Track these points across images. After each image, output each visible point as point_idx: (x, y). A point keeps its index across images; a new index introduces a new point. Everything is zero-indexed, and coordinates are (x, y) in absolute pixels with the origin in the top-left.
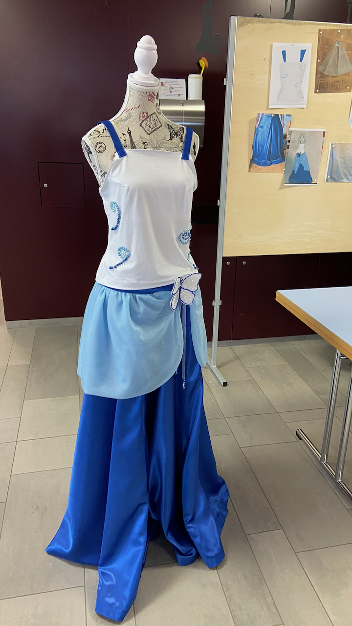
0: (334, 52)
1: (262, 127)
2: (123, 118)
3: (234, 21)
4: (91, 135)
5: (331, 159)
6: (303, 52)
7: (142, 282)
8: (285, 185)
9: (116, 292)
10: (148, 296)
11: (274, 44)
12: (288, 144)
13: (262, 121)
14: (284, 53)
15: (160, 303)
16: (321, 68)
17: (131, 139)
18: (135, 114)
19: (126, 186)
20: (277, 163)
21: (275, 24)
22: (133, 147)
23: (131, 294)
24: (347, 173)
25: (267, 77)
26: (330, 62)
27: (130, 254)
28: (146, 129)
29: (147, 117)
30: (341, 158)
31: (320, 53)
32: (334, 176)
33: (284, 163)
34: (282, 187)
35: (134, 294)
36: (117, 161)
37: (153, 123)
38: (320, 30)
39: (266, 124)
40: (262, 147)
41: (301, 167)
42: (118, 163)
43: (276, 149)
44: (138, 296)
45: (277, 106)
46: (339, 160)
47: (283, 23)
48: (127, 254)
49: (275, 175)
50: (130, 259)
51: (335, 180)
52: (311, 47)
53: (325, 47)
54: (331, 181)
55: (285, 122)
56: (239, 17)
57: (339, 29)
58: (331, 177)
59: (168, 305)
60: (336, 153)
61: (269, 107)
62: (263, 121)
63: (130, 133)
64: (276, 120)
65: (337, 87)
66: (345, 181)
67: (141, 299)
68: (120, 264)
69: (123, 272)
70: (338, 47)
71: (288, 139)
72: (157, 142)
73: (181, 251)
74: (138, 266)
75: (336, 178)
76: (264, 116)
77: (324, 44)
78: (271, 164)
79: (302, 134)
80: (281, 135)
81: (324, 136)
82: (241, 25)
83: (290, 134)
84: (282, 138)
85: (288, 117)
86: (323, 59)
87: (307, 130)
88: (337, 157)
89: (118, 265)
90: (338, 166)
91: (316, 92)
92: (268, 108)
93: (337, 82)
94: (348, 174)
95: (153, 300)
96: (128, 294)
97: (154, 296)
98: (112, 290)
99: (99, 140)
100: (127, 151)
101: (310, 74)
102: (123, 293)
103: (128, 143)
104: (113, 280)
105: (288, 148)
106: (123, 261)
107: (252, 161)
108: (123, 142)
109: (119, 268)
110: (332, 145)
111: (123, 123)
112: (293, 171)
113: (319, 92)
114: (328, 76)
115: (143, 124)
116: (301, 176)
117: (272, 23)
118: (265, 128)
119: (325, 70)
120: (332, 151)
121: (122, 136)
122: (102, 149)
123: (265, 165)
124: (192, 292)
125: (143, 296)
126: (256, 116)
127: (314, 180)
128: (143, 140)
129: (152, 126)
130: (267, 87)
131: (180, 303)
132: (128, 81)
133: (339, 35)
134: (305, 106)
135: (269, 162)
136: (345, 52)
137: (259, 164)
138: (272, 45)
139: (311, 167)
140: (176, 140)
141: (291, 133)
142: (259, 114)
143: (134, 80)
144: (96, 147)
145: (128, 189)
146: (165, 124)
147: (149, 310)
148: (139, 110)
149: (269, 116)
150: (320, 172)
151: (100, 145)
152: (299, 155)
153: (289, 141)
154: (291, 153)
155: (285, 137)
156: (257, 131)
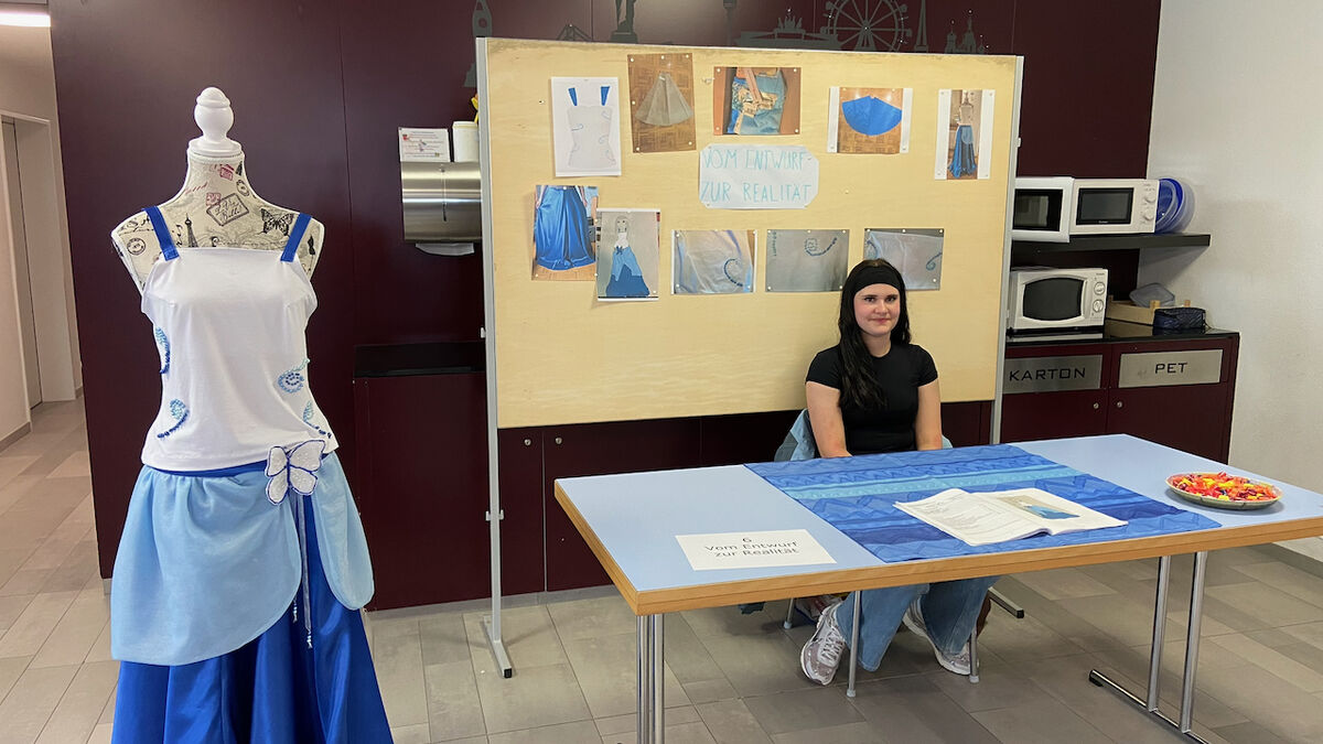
0: (659, 89)
1: (548, 206)
2: (181, 203)
3: (483, 45)
4: (122, 228)
5: (678, 256)
6: (605, 90)
7: (211, 457)
8: (600, 300)
9: (169, 475)
10: (224, 481)
11: (553, 79)
12: (597, 232)
13: (546, 197)
14: (572, 92)
15: (247, 492)
16: (639, 115)
17: (190, 233)
18: (200, 196)
19: (173, 302)
20: (582, 263)
21: (553, 48)
22: (193, 243)
23: (194, 478)
24: (708, 279)
25: (548, 130)
26: (654, 103)
27: (188, 411)
28: (218, 217)
29: (220, 201)
30: (696, 254)
31: (634, 92)
32: (686, 285)
33: (595, 264)
34: (595, 305)
35: (199, 478)
36: (161, 265)
37: (230, 209)
38: (629, 57)
39: (556, 202)
40: (553, 238)
41: (625, 269)
42: (162, 269)
43: (577, 239)
44: (206, 480)
45: (567, 171)
46: (692, 258)
47: (566, 46)
48: (183, 410)
49: (580, 285)
50: (189, 419)
51: (690, 292)
52: (618, 82)
53: (641, 84)
54: (683, 293)
55: (588, 199)
56: (491, 39)
57: (660, 55)
58: (681, 285)
59: (262, 495)
60: (683, 246)
61: (558, 175)
62: (548, 197)
63: (189, 224)
64: (572, 195)
65: (670, 143)
66: (706, 292)
67: (211, 486)
68: (174, 429)
69: (178, 441)
70: (664, 82)
71: (596, 225)
72: (237, 236)
73: (286, 405)
74: (201, 431)
75: (691, 288)
76: (550, 191)
77: (639, 78)
78: (571, 266)
79: (621, 217)
80: (583, 220)
81: (658, 220)
82: (494, 50)
83: (600, 218)
84: (587, 223)
85: (592, 191)
86: (641, 100)
87: (629, 211)
88: (687, 252)
89: (171, 430)
90: (691, 267)
91: (635, 151)
92: (555, 178)
93: (669, 134)
94: (711, 280)
95: (232, 488)
96: (187, 478)
97: (237, 482)
98: (162, 474)
99: (134, 236)
100: (179, 250)
101: (622, 123)
102: (180, 478)
103: (185, 237)
104: (163, 456)
105: (599, 240)
106: (180, 423)
107: (537, 262)
108: (175, 237)
109: (173, 435)
110: (676, 233)
111: (179, 209)
112: (613, 277)
113: (641, 151)
114: (653, 126)
115: (213, 211)
116: (628, 285)
117: (548, 46)
118: (553, 207)
119: (647, 116)
120: (677, 244)
121: (176, 229)
122: (139, 248)
123: (560, 267)
124: (310, 472)
125: (216, 481)
126: (534, 189)
127: (653, 292)
128: (212, 235)
129: (229, 213)
130: (549, 144)
131: (290, 492)
132: (189, 151)
133: (663, 63)
134: (620, 174)
135: (566, 263)
136: (678, 89)
137: (550, 266)
138: (550, 81)
139: (644, 269)
140: (275, 232)
141: (600, 215)
142: (538, 187)
143: (197, 149)
144: (129, 246)
145: (176, 307)
146: (255, 209)
147: (227, 504)
148: (206, 190)
149: (559, 189)
150: (661, 278)
151: (136, 243)
152: (619, 250)
153: (599, 229)
154: (605, 247)
155: (591, 222)
156: (538, 213)
